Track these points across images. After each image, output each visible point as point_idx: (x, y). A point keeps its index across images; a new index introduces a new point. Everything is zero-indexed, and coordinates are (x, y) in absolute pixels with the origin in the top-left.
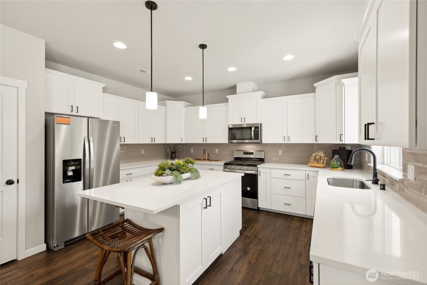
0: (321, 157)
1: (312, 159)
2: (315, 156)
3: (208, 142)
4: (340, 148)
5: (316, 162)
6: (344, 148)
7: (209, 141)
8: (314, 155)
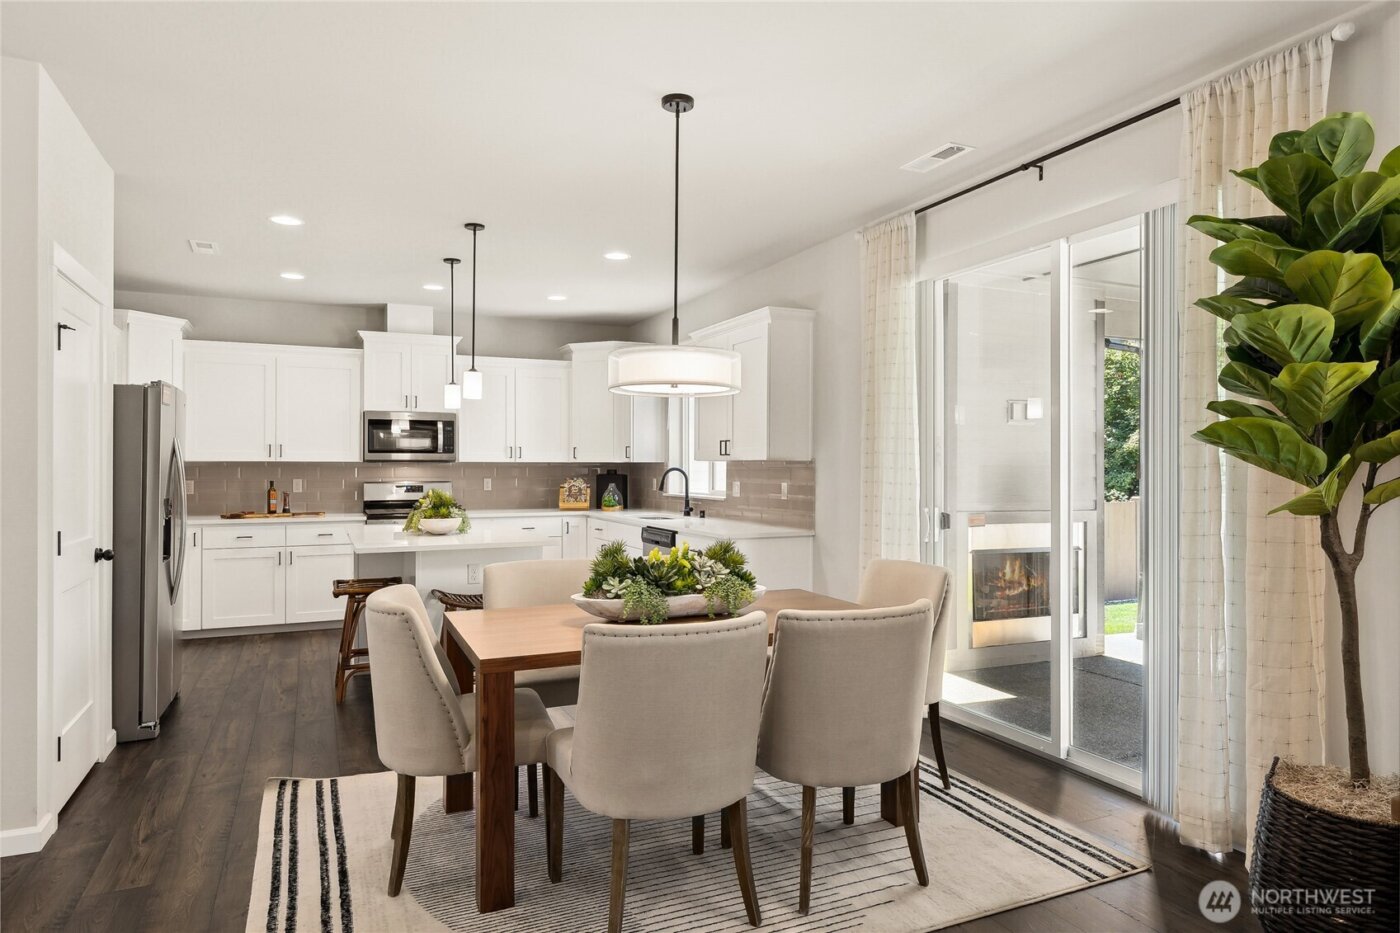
0: (580, 490)
1: (564, 493)
2: (570, 488)
3: (286, 458)
4: (608, 471)
5: (572, 499)
6: (615, 471)
7: (289, 456)
8: (566, 485)
